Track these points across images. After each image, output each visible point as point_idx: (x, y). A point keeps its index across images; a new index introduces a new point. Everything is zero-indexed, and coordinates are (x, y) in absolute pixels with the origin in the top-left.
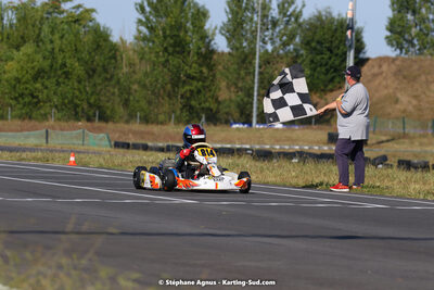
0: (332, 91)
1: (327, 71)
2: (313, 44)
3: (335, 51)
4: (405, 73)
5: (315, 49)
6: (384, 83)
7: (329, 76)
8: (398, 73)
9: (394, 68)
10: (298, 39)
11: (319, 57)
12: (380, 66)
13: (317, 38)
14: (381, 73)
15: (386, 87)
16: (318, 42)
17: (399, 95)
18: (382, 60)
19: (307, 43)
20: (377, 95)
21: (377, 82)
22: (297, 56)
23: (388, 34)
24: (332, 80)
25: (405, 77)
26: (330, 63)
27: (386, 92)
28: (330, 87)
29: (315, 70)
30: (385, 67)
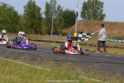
0: (69, 28)
1: (68, 23)
2: (65, 17)
3: (70, 19)
4: (86, 24)
5: (65, 18)
6: (81, 26)
7: (68, 24)
8: (84, 24)
9: (83, 23)
10: (61, 16)
11: (66, 20)
12: (80, 22)
13: (66, 15)
14: (80, 24)
15: (81, 27)
16: (66, 16)
17: (84, 29)
18: (80, 21)
19: (63, 17)
20: (79, 29)
21: (79, 26)
22: (61, 20)
23: (81, 15)
24: (69, 25)
25: (86, 25)
26: (69, 21)
27: (81, 28)
28: (68, 27)
29: (65, 23)
30: (81, 23)
